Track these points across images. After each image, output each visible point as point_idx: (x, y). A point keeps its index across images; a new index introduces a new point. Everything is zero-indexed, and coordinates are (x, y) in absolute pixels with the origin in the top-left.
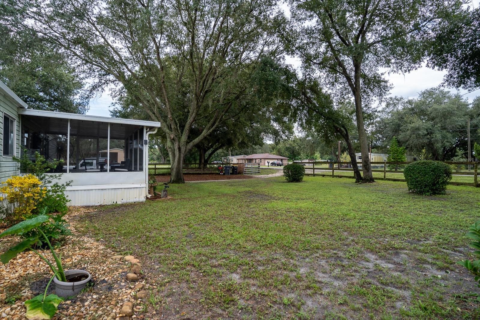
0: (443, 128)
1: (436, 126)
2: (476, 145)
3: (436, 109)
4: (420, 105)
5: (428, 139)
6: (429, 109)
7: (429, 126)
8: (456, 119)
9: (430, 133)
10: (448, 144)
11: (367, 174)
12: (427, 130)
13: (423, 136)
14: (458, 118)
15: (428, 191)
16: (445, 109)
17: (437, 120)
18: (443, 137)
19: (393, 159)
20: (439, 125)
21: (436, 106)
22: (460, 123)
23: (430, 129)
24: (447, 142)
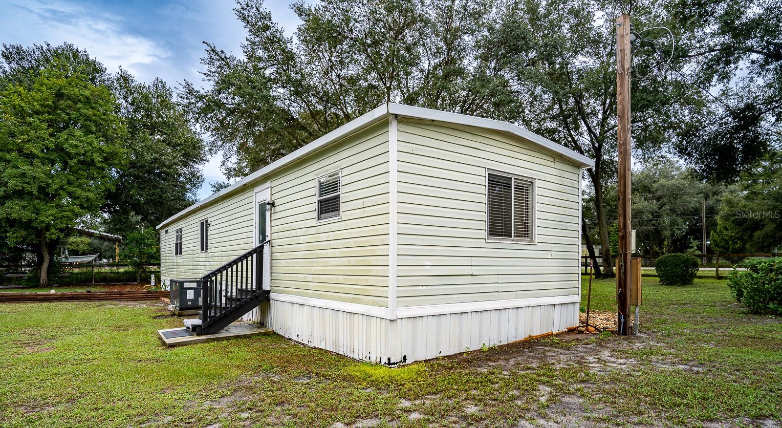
0: (673, 210)
1: (663, 208)
2: (713, 234)
3: (663, 186)
4: (643, 179)
5: (654, 225)
6: (655, 185)
7: (654, 207)
8: (688, 199)
9: (656, 215)
10: (679, 232)
11: (608, 269)
12: (652, 213)
13: (647, 221)
14: (690, 197)
15: (679, 282)
16: (674, 185)
17: (665, 200)
18: (673, 223)
19: (613, 252)
20: (667, 207)
21: (663, 181)
22: (693, 205)
23: (657, 212)
24: (678, 229)
